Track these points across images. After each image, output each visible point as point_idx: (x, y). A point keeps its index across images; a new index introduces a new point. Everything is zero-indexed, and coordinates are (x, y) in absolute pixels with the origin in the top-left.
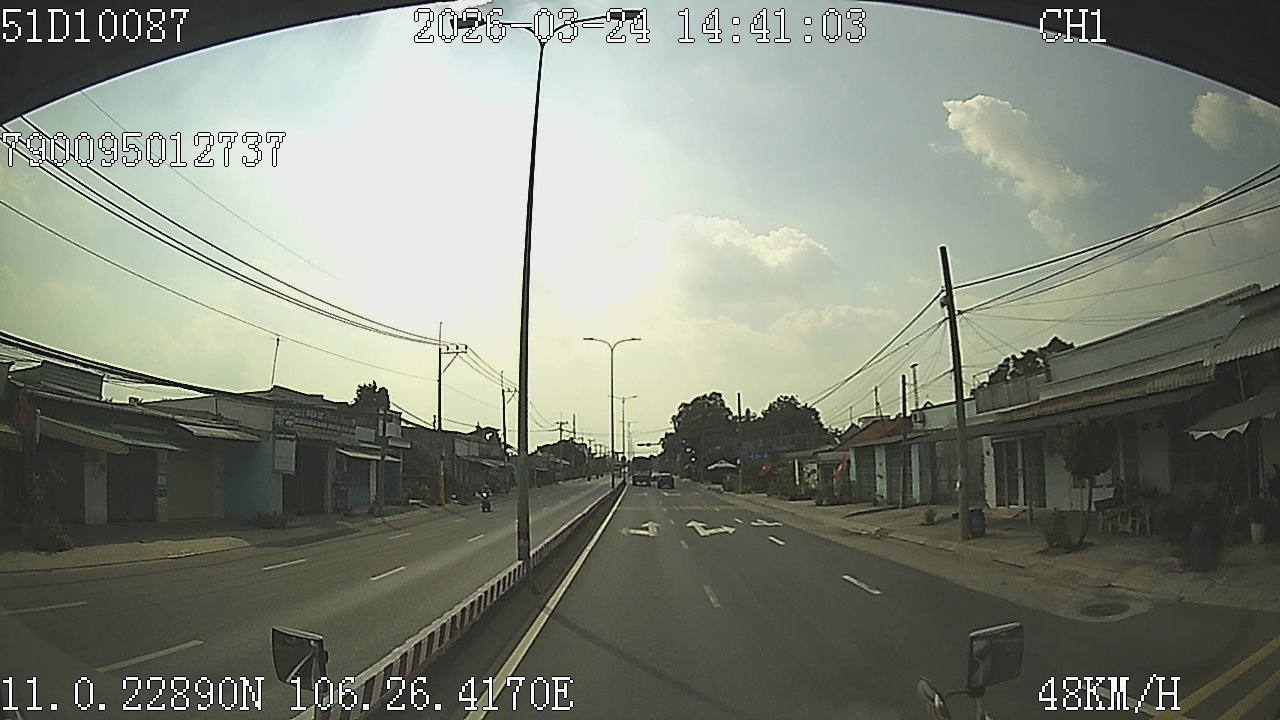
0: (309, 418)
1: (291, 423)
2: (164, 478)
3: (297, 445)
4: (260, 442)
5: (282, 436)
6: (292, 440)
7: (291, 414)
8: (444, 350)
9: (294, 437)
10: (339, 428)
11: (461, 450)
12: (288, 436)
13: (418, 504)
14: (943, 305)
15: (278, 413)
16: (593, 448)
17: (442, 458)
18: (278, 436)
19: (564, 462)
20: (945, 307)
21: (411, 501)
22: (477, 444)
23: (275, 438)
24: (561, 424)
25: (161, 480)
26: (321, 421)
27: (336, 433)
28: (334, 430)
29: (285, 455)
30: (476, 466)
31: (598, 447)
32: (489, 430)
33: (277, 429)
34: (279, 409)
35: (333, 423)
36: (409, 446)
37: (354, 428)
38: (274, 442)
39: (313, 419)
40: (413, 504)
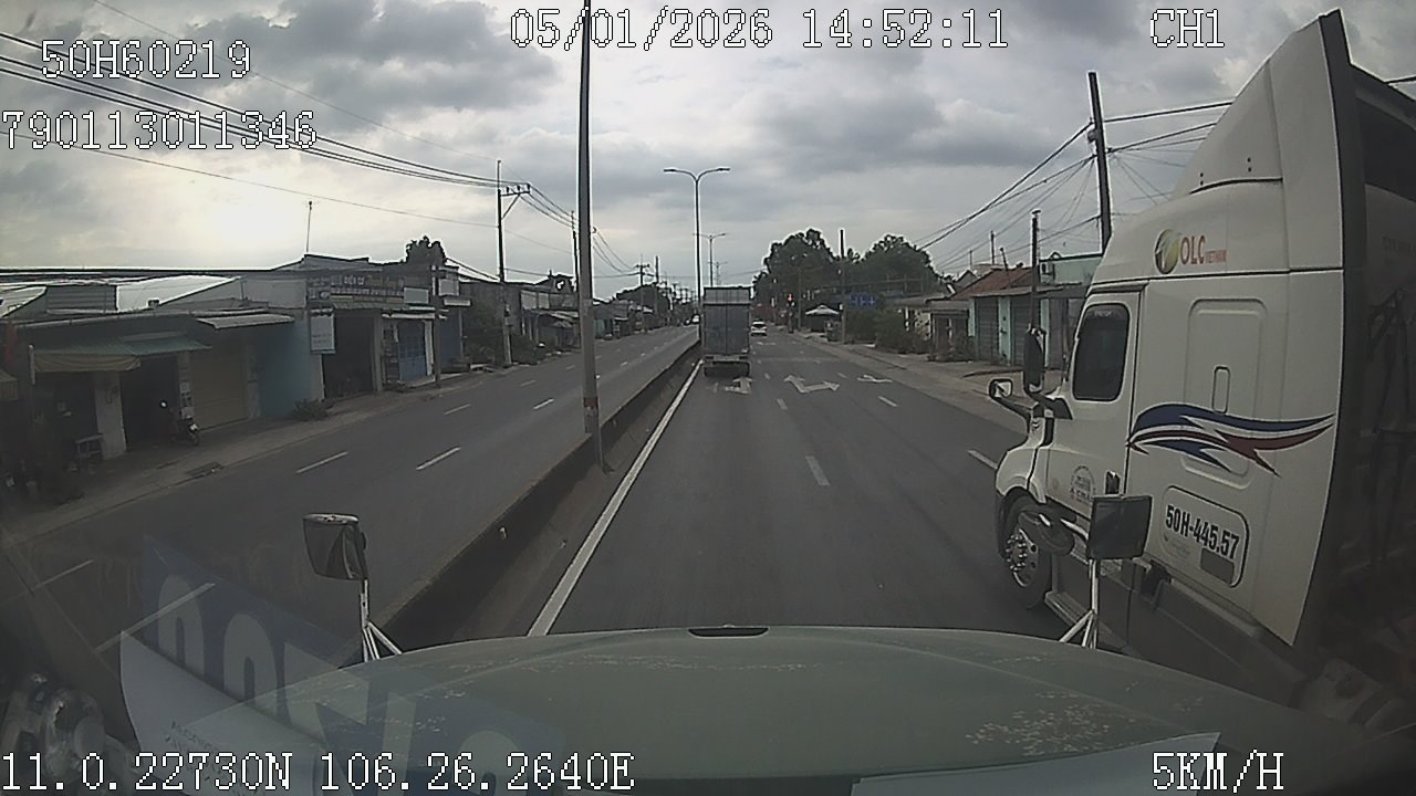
0: (348, 286)
1: (327, 294)
2: (187, 384)
3: (335, 319)
4: (293, 322)
5: (318, 311)
6: (329, 314)
7: (326, 284)
8: (504, 192)
9: (331, 310)
10: (384, 293)
11: (529, 302)
12: (324, 310)
13: (481, 368)
14: (1091, 141)
15: (310, 285)
16: (678, 292)
17: (507, 314)
18: (313, 311)
19: (646, 310)
20: (1094, 143)
21: (473, 367)
22: (547, 295)
23: (310, 315)
24: (642, 267)
25: (185, 388)
26: (364, 287)
27: (381, 299)
28: (378, 296)
29: (323, 335)
30: (546, 319)
31: (684, 292)
32: (560, 277)
33: (311, 304)
34: (311, 280)
35: (376, 288)
36: (469, 304)
37: (403, 290)
38: (309, 321)
39: (353, 286)
40: (475, 369)
